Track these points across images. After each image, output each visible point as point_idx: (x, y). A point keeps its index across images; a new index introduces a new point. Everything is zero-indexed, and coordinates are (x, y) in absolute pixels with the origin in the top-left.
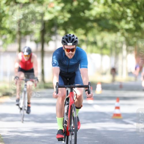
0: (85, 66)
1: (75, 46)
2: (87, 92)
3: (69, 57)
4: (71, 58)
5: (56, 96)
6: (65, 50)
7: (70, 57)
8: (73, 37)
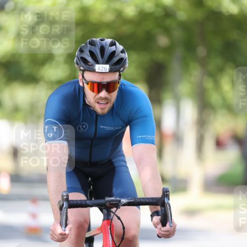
0: (149, 137)
1: (117, 74)
2: (157, 219)
3: (98, 108)
4: (106, 111)
5: (61, 234)
6: (86, 85)
7: (102, 109)
8: (113, 48)
